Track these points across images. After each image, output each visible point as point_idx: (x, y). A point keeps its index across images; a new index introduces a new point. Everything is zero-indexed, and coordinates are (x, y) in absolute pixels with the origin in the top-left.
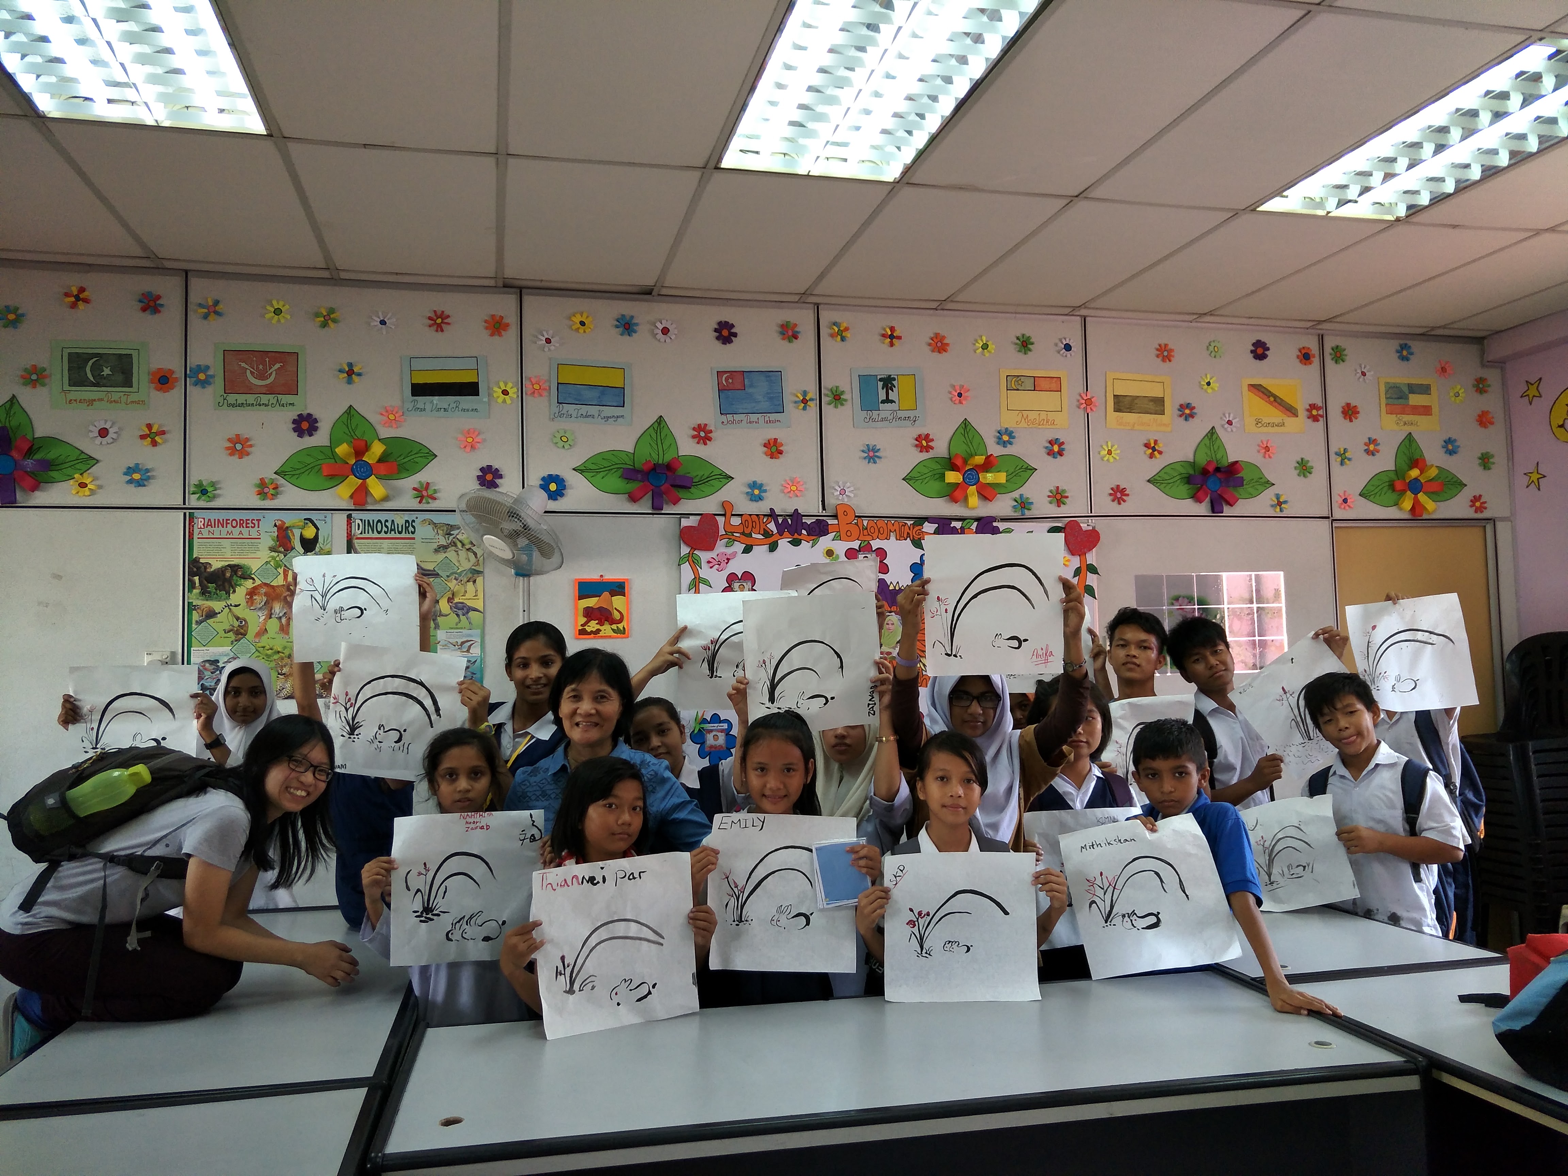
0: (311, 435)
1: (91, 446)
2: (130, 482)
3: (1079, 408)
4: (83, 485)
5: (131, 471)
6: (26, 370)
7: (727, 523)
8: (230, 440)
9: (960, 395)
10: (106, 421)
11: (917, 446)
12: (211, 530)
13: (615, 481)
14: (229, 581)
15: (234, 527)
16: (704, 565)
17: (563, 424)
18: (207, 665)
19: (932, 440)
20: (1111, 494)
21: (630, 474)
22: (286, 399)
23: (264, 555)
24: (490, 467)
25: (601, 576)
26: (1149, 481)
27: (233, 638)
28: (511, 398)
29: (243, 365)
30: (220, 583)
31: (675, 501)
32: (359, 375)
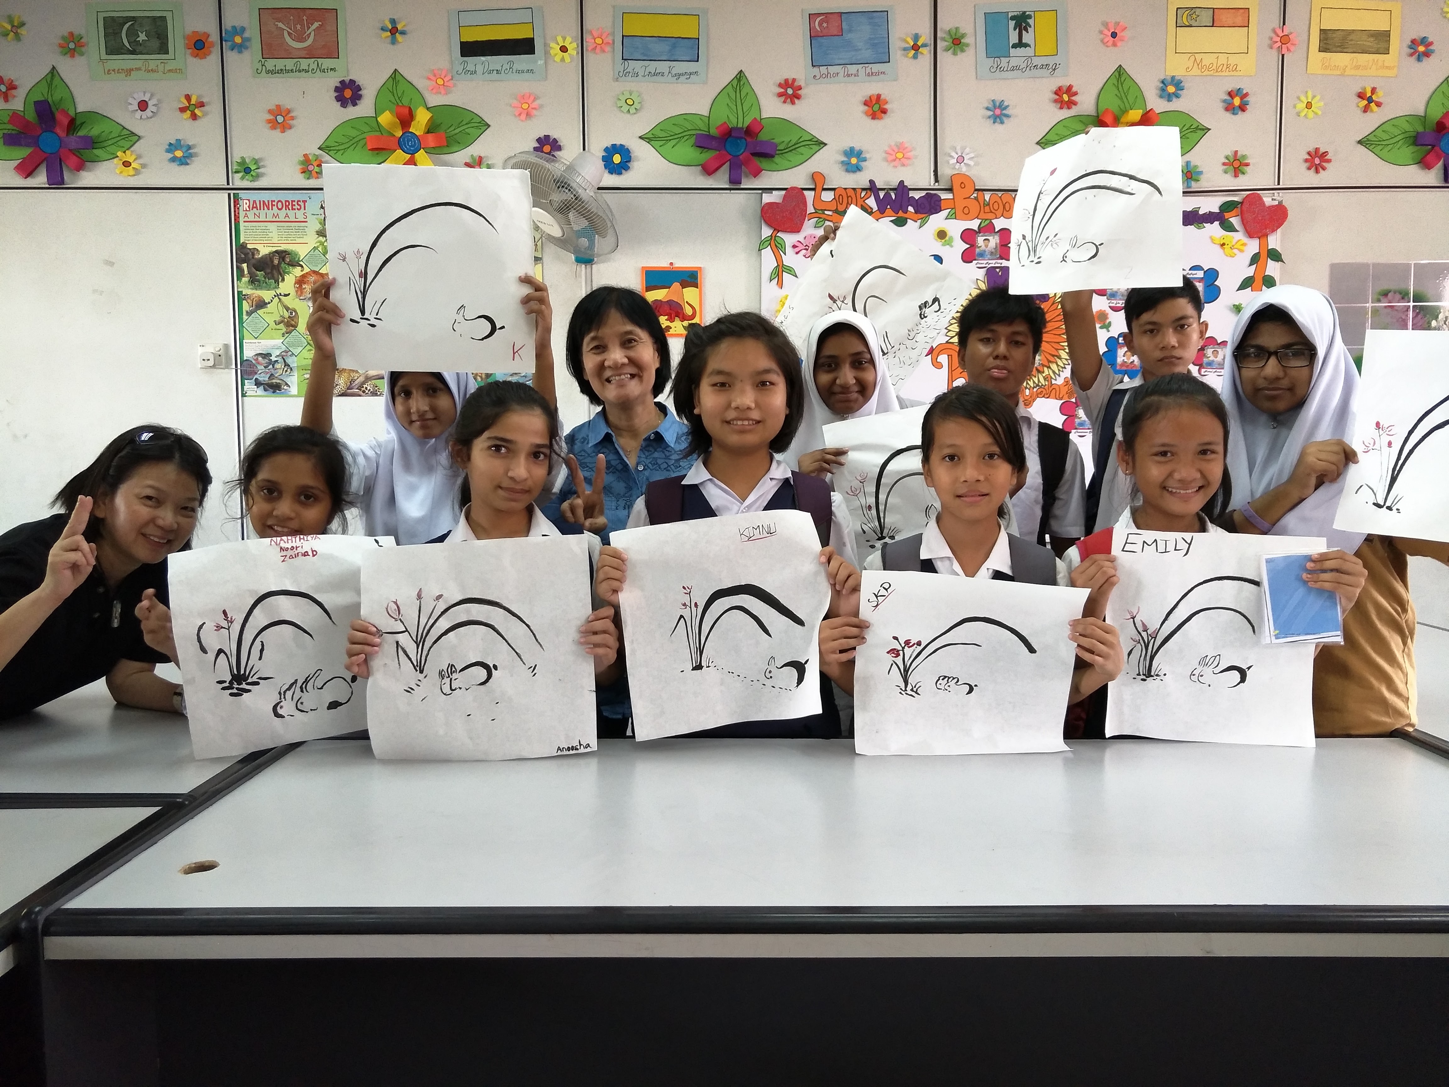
0: (355, 104)
1: (133, 121)
2: (173, 160)
3: (1271, 48)
4: (126, 164)
5: (173, 148)
6: (63, 38)
7: (817, 199)
8: (270, 112)
9: (1114, 35)
10: (145, 93)
11: (1056, 101)
12: (257, 212)
13: (687, 150)
14: (277, 268)
15: (280, 209)
16: (789, 250)
17: (629, 85)
18: (260, 359)
19: (1076, 94)
20: (1306, 161)
21: (703, 142)
22: (327, 63)
23: (312, 240)
24: (547, 137)
25: (671, 264)
26: (1360, 142)
27: (284, 330)
28: (571, 56)
29: (280, 25)
30: (269, 271)
31: (756, 173)
32: (403, 33)
